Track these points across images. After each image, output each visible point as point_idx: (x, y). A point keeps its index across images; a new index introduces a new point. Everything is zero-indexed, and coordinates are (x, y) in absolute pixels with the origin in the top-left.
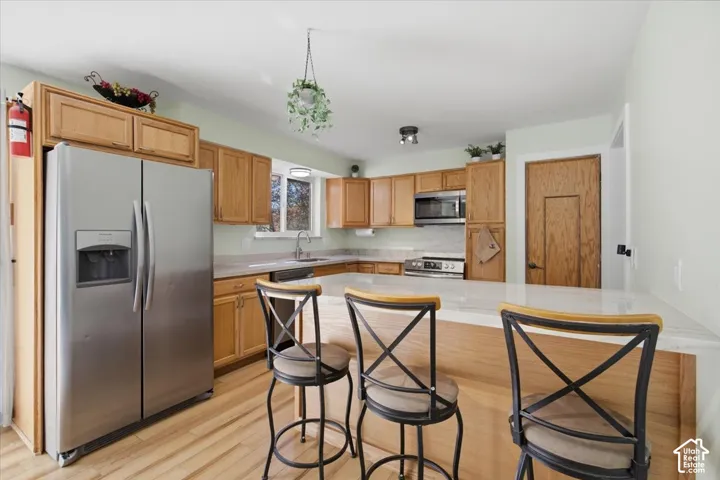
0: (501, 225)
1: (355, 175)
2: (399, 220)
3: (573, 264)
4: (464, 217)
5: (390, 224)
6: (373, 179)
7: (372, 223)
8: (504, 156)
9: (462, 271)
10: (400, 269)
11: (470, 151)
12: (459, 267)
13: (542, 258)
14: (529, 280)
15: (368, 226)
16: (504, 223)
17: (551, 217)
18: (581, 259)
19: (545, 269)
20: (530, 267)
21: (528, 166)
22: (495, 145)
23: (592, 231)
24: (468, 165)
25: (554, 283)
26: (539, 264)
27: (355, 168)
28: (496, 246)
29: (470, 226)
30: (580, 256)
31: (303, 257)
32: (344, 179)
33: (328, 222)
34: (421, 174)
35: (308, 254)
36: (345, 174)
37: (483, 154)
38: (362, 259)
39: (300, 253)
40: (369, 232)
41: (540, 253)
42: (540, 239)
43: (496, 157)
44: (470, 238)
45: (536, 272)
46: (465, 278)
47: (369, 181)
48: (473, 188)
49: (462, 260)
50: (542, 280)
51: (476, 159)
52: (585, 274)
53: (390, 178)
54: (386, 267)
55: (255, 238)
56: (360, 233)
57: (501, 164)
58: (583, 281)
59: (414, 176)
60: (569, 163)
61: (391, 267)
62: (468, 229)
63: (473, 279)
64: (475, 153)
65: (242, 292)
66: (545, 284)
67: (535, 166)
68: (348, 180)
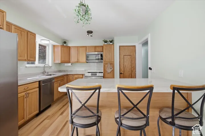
0: (113, 62)
1: (65, 45)
2: (80, 60)
3: (130, 72)
4: (102, 60)
5: (77, 62)
6: (71, 47)
7: (71, 61)
8: (113, 44)
9: (103, 76)
10: (83, 76)
11: (104, 41)
12: (102, 75)
13: (123, 71)
14: (120, 77)
15: (69, 62)
16: (114, 62)
17: (125, 60)
18: (132, 71)
19: (124, 74)
20: (120, 73)
21: (120, 46)
22: (111, 40)
23: (134, 64)
24: (104, 45)
25: (126, 78)
26: (123, 73)
27: (65, 43)
28: (112, 68)
29: (105, 63)
30: (132, 70)
31: (46, 74)
32: (61, 46)
33: (54, 61)
34: (89, 46)
35: (48, 73)
36: (62, 44)
37: (108, 42)
38: (68, 73)
39: (45, 72)
40: (70, 64)
41: (123, 70)
42: (123, 66)
43: (111, 43)
44: (104, 66)
45: (122, 75)
46: (104, 78)
47: (70, 47)
48: (105, 52)
49: (102, 72)
50: (123, 77)
51: (106, 44)
52: (133, 75)
53: (78, 47)
54: (78, 76)
55: (26, 67)
56: (66, 65)
57: (113, 45)
58: (132, 77)
59: (86, 47)
60: (129, 47)
61: (79, 76)
62: (104, 63)
63: (105, 78)
64: (106, 42)
65: (28, 91)
66: (124, 78)
67: (122, 47)
68: (62, 46)
